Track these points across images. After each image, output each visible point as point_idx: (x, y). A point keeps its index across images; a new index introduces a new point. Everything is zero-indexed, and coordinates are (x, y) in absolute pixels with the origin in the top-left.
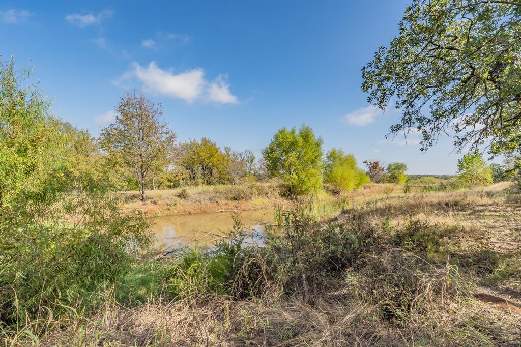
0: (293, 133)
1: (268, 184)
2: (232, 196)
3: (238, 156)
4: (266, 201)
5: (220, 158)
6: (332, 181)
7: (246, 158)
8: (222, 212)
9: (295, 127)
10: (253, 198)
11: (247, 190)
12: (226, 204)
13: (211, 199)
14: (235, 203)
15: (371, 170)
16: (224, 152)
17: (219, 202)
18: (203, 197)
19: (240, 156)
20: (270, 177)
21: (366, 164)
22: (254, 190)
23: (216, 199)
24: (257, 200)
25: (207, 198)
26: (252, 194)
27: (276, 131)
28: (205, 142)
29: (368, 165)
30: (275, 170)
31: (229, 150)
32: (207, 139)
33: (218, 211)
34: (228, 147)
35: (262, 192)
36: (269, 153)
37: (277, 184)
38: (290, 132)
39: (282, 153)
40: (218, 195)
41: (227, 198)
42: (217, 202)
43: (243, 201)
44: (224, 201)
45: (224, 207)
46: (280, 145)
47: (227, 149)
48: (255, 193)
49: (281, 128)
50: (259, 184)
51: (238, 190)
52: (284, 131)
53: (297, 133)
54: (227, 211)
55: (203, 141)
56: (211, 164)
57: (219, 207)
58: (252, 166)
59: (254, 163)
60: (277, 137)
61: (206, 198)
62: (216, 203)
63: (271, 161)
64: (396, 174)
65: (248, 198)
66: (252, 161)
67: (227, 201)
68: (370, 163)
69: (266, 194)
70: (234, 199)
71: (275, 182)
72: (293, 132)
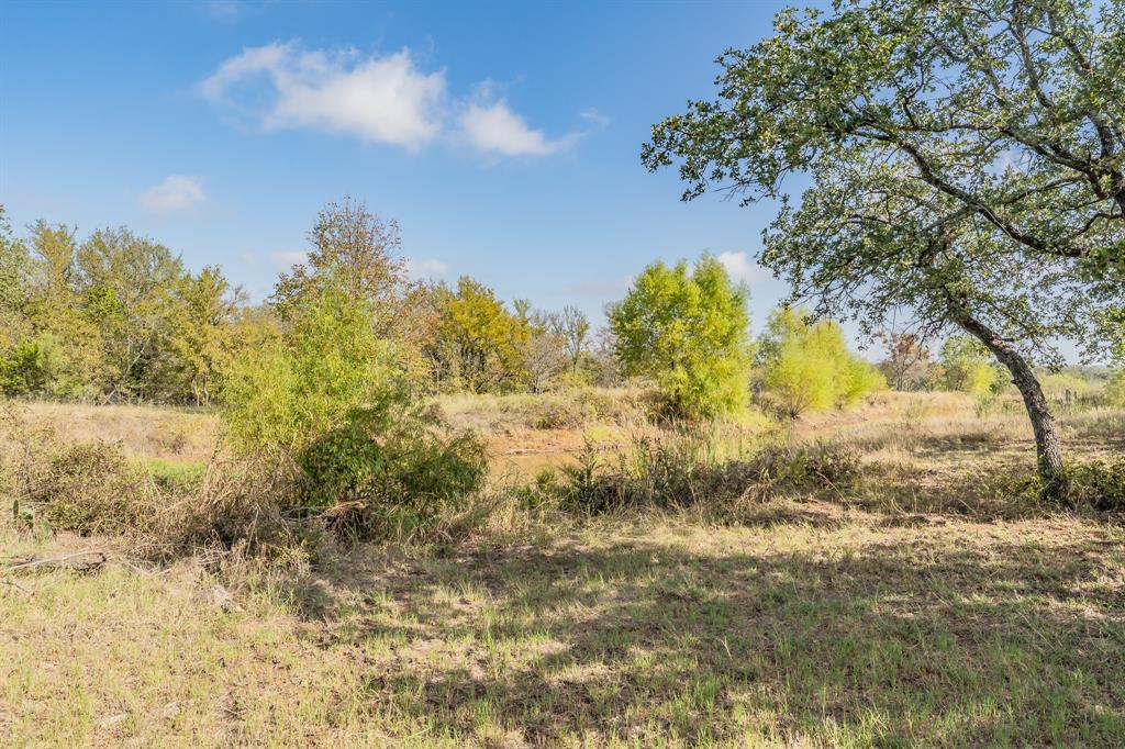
0: (682, 273)
1: (620, 392)
2: (540, 419)
3: (549, 322)
4: (616, 431)
5: (504, 329)
6: (780, 387)
7: (566, 328)
8: (518, 453)
9: (685, 260)
10: (586, 424)
11: (573, 405)
12: (526, 438)
13: (493, 426)
14: (545, 434)
15: (894, 356)
16: (513, 311)
17: (512, 431)
18: (476, 420)
19: (553, 321)
20: (625, 375)
21: (882, 339)
22: (589, 406)
23: (505, 425)
24: (596, 429)
25: (485, 423)
26: (584, 416)
27: (640, 270)
28: (467, 288)
29: (885, 342)
30: (638, 359)
31: (527, 308)
32: (471, 280)
33: (512, 451)
34: (524, 299)
35: (605, 412)
36: (624, 318)
37: (640, 392)
38: (673, 271)
39: (653, 320)
40: (509, 416)
41: (528, 424)
42: (507, 432)
43: (565, 431)
44: (522, 431)
45: (522, 443)
46: (651, 301)
47: (521, 306)
48: (591, 412)
49: (651, 261)
50: (599, 391)
51: (552, 407)
52: (657, 270)
53: (690, 272)
54: (531, 452)
55: (461, 284)
56: (482, 342)
57: (512, 444)
58: (582, 345)
59: (585, 340)
60: (642, 285)
61: (483, 422)
62: (504, 435)
63: (627, 338)
64: (964, 368)
65: (575, 424)
66: (581, 335)
67: (528, 431)
68: (893, 336)
69: (616, 415)
70: (545, 426)
71: (637, 387)
72: (680, 271)
